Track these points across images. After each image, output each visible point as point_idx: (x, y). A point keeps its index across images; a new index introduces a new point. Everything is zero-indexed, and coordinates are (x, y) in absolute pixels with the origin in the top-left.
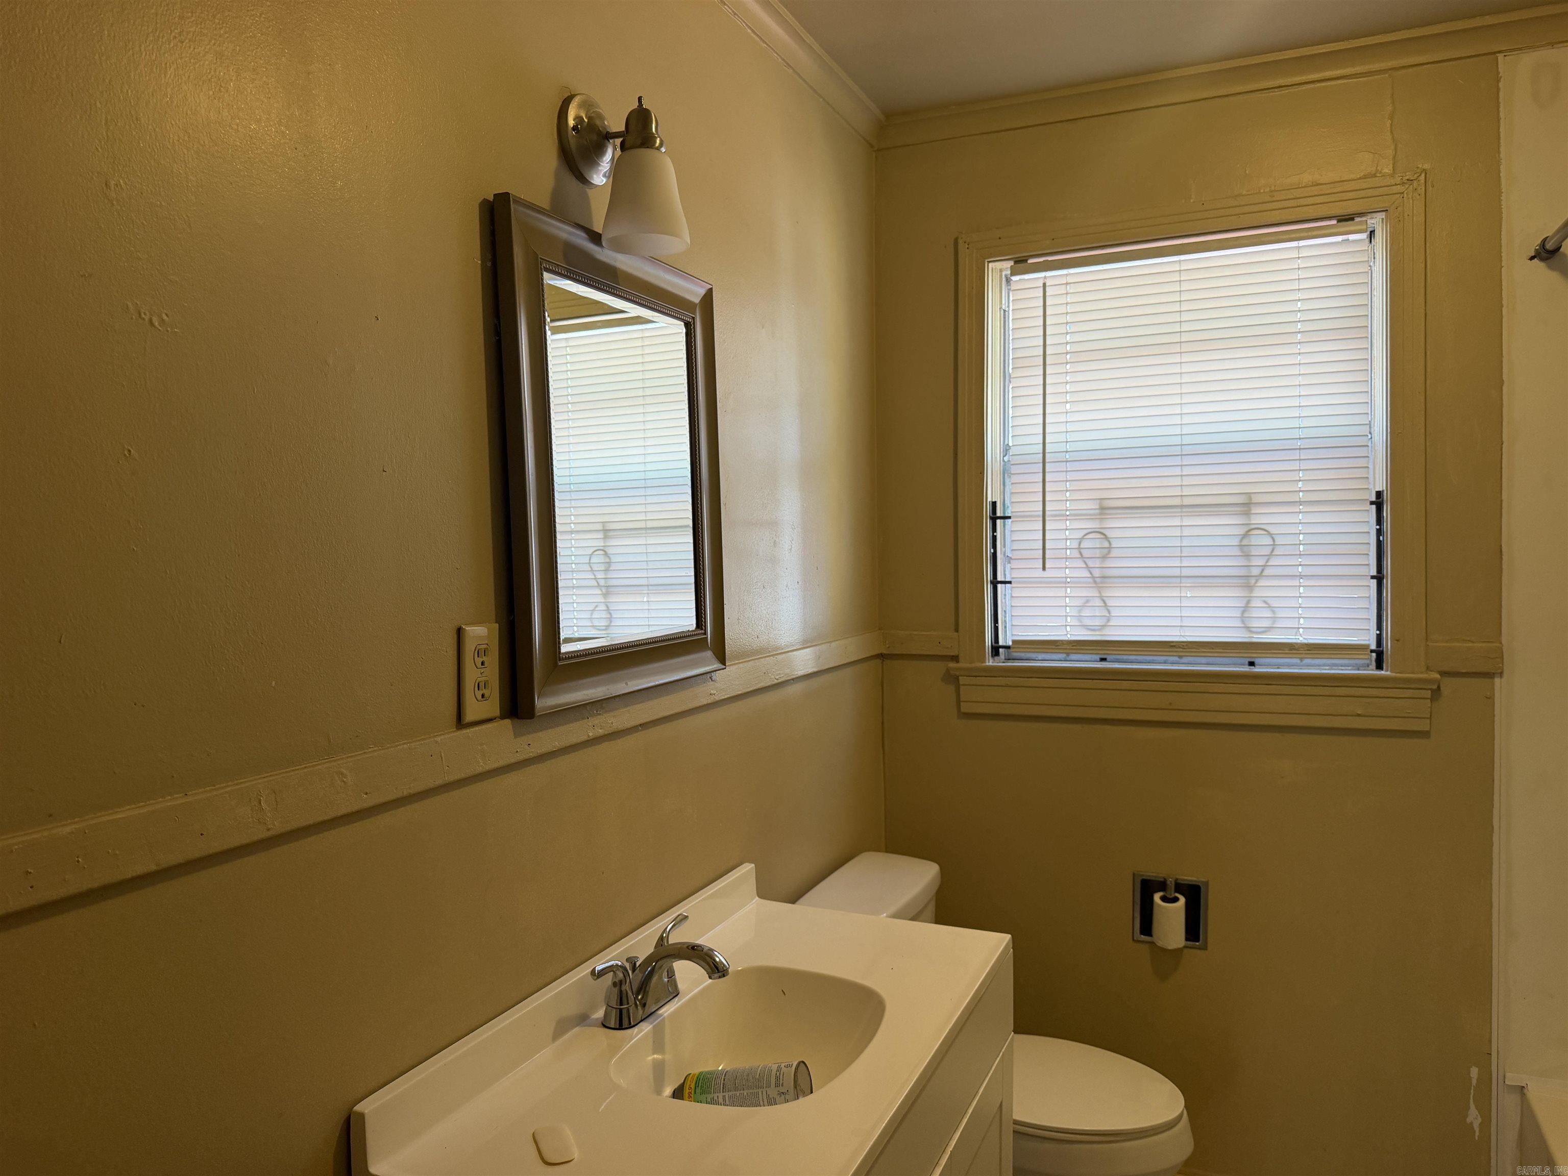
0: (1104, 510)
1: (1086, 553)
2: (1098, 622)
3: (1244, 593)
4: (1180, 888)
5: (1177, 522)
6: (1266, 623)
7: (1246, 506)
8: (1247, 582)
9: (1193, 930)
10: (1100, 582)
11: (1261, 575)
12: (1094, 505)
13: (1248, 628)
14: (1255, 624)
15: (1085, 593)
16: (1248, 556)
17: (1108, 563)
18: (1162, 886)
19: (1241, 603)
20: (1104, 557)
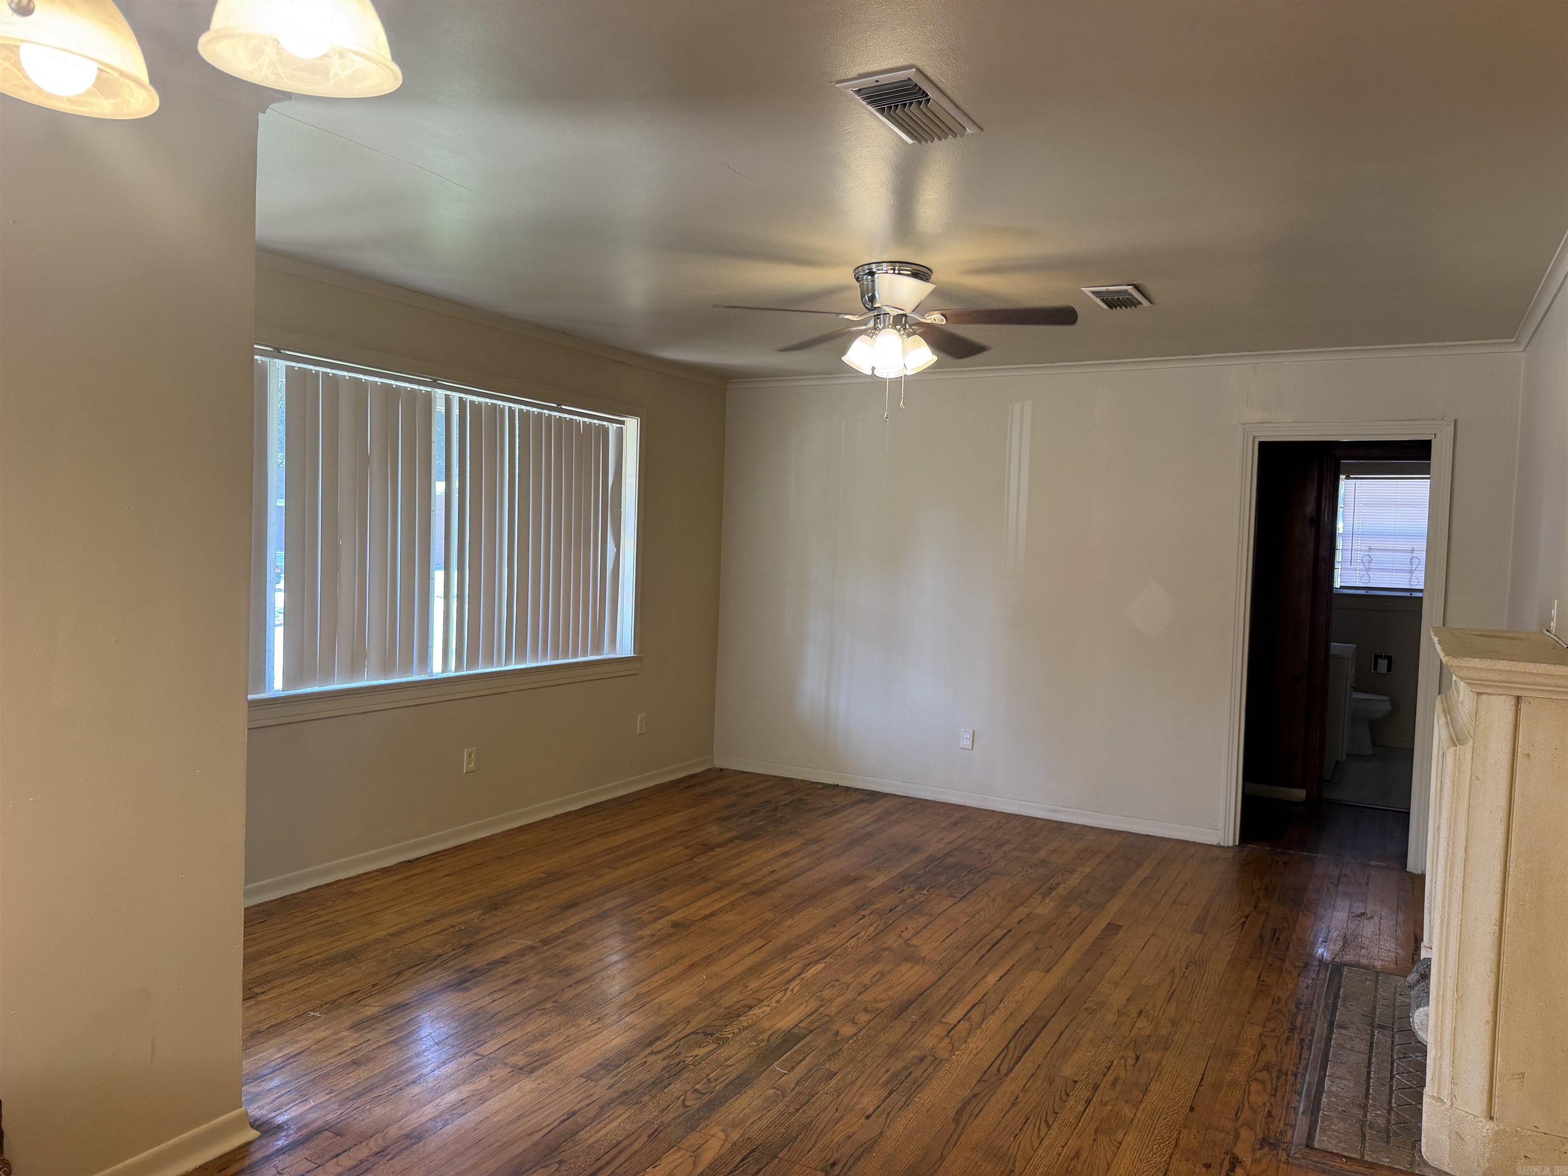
0: (1370, 549)
1: (1364, 561)
2: (1367, 581)
3: (1410, 574)
4: (1386, 657)
5: (1392, 554)
6: (1415, 583)
7: (1412, 551)
8: (1411, 572)
9: (1389, 669)
10: (1368, 570)
11: (1415, 570)
12: (1368, 548)
13: (1410, 584)
14: (1412, 583)
15: (1363, 573)
16: (1411, 564)
17: (1370, 564)
18: (1381, 656)
19: (1409, 577)
20: (1370, 563)
